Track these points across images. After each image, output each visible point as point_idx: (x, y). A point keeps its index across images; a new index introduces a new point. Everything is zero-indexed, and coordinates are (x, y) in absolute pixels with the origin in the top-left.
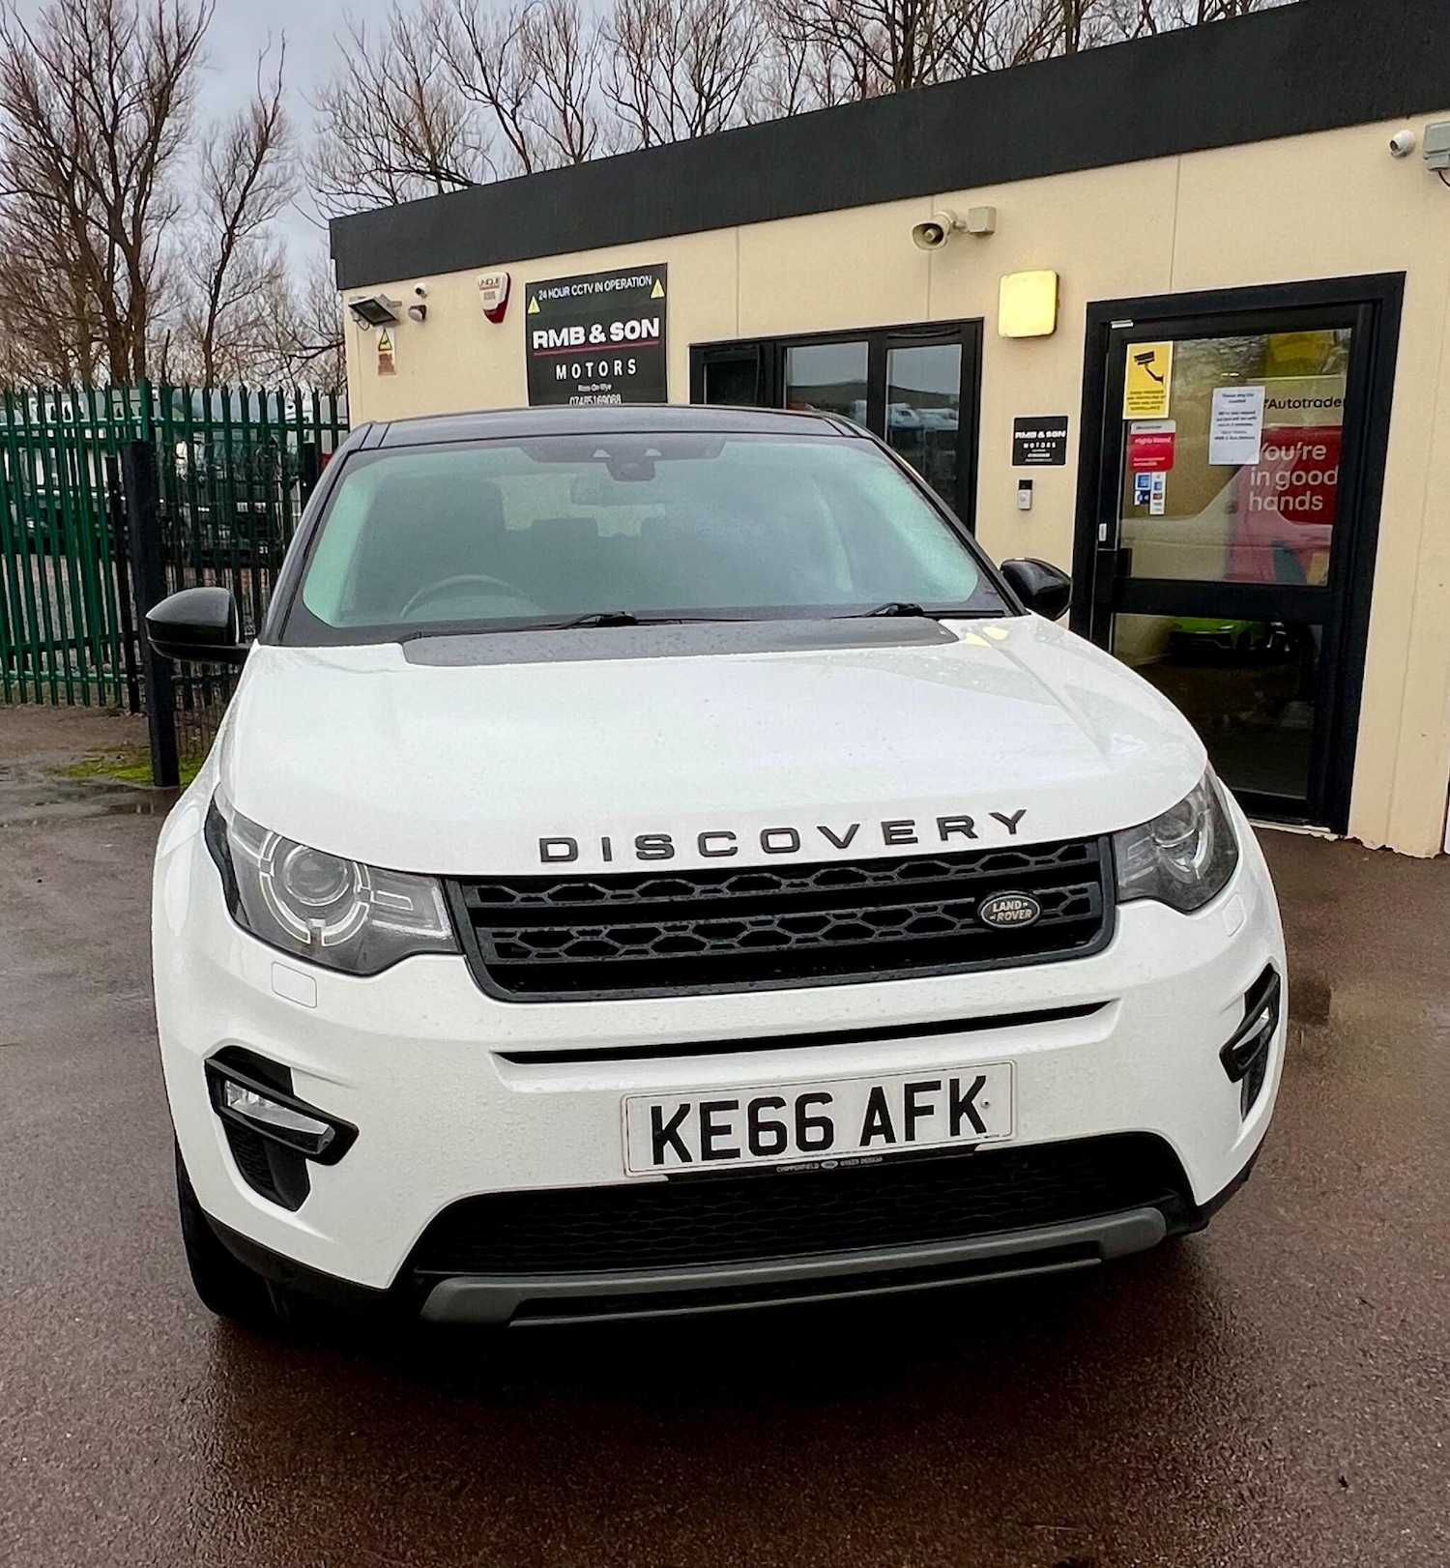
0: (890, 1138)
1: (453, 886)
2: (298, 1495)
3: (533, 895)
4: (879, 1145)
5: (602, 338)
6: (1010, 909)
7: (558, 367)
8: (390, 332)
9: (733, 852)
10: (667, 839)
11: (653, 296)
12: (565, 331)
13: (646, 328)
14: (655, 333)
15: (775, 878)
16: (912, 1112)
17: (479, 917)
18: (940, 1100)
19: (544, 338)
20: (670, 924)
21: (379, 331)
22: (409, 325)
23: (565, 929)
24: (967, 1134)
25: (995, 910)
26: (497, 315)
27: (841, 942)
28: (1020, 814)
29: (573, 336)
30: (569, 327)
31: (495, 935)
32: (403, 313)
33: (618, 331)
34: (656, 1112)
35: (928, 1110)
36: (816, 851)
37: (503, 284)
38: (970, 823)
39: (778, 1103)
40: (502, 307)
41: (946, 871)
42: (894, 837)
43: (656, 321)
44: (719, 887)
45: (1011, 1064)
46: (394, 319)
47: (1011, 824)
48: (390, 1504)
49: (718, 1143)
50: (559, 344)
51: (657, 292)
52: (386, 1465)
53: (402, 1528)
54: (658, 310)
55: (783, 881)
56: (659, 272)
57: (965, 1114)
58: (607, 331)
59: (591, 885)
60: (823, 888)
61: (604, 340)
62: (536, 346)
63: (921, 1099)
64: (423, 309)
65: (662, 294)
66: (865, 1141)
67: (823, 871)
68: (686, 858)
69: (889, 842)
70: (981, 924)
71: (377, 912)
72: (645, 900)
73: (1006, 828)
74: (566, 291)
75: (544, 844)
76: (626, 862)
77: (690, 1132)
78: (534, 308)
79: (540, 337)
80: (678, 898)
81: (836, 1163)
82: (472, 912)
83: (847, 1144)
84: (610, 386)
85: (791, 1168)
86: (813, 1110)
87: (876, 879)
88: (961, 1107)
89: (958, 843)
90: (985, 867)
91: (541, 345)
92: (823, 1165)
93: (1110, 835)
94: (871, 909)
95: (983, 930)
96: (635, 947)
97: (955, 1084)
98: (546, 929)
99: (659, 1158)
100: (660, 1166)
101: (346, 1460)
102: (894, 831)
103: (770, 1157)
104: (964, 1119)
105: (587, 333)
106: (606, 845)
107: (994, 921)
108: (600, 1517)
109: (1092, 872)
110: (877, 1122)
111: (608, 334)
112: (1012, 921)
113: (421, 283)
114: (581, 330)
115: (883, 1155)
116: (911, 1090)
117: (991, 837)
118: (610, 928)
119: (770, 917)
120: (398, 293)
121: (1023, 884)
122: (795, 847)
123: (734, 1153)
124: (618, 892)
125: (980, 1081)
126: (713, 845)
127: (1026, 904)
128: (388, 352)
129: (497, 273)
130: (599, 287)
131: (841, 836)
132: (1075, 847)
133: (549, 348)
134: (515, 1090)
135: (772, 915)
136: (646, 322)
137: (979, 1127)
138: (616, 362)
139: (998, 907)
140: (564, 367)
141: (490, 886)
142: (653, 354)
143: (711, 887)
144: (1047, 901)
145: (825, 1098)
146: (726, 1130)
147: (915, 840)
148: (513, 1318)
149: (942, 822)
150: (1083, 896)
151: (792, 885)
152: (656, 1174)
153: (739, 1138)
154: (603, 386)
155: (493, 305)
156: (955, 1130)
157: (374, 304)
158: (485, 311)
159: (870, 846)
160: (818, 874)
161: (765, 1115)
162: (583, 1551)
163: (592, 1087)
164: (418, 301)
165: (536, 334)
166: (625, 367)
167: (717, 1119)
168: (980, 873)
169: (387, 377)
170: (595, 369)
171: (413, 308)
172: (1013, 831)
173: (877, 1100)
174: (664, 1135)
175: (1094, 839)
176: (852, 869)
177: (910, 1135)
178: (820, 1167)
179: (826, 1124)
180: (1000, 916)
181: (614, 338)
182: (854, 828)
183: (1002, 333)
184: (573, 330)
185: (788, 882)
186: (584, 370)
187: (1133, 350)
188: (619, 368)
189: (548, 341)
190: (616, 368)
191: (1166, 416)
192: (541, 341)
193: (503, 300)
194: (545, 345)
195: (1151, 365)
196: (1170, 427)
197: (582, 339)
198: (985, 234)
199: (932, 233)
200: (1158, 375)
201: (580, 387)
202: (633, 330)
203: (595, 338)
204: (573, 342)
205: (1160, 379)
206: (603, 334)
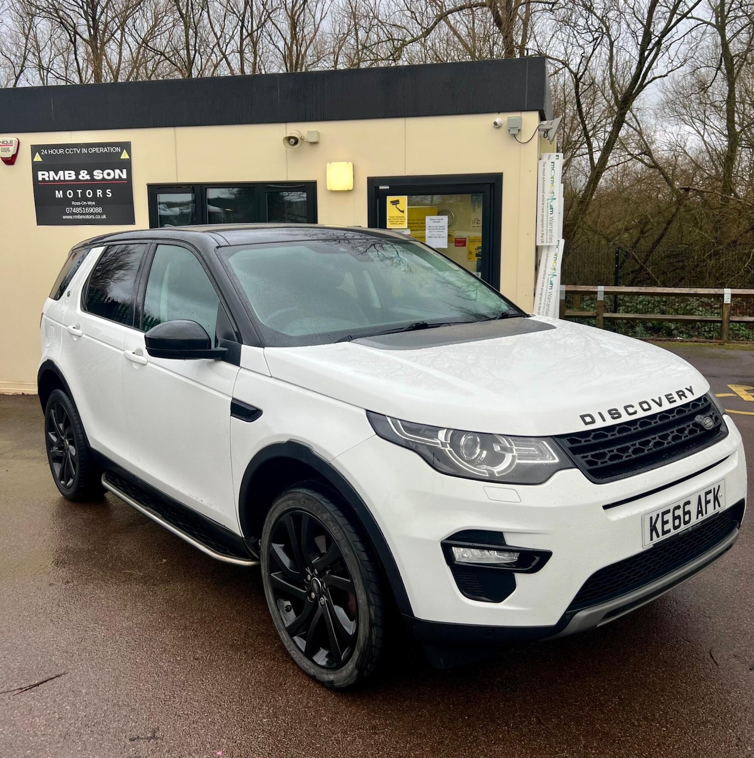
0: (702, 515)
1: (559, 440)
3: (587, 439)
4: (700, 518)
5: (88, 177)
6: (708, 422)
7: (57, 192)
9: (636, 412)
10: (616, 409)
11: (123, 157)
12: (61, 173)
13: (119, 174)
14: (124, 176)
15: (650, 421)
17: (574, 451)
19: (45, 176)
20: (631, 443)
23: (603, 451)
25: (705, 423)
29: (67, 175)
30: (64, 170)
31: (583, 457)
33: (98, 174)
34: (651, 519)
36: (655, 408)
37: (14, 144)
39: (679, 507)
40: (14, 157)
41: (686, 411)
42: (670, 401)
43: (124, 171)
49: (666, 528)
50: (57, 178)
51: (124, 156)
54: (127, 165)
56: (126, 146)
58: (91, 174)
59: (602, 432)
60: (661, 423)
61: (89, 178)
62: (40, 179)
65: (127, 157)
66: (697, 517)
68: (625, 417)
72: (620, 435)
74: (61, 151)
75: (583, 417)
76: (609, 421)
77: (659, 525)
78: (38, 158)
79: (42, 175)
80: (628, 433)
82: (570, 449)
83: (694, 519)
84: (94, 203)
85: (681, 533)
86: (687, 508)
91: (43, 179)
92: (689, 529)
96: (627, 454)
98: (598, 452)
100: (652, 541)
105: (77, 174)
106: (601, 414)
111: (92, 175)
114: (73, 173)
115: (701, 522)
118: (616, 448)
119: (655, 436)
122: (650, 408)
123: (669, 530)
124: (612, 433)
126: (629, 410)
127: (710, 420)
129: (10, 138)
130: (84, 151)
131: (658, 402)
133: (50, 181)
135: (656, 434)
136: (117, 171)
138: (98, 191)
140: (61, 192)
141: (571, 437)
142: (124, 190)
143: (635, 427)
145: (689, 503)
146: (668, 522)
151: (655, 423)
152: (651, 545)
153: (670, 524)
154: (89, 203)
155: (9, 155)
165: (40, 173)
166: (104, 193)
167: (665, 518)
170: (83, 194)
174: (653, 528)
178: (687, 530)
179: (689, 512)
180: (707, 425)
181: (96, 178)
182: (660, 398)
183: (329, 188)
184: (66, 172)
186: (76, 194)
187: (390, 199)
188: (100, 194)
189: (49, 177)
190: (98, 193)
191: (406, 227)
192: (43, 177)
193: (15, 153)
194: (47, 179)
195: (398, 206)
196: (408, 232)
197: (74, 177)
198: (316, 143)
199: (293, 141)
200: (402, 210)
201: (73, 203)
202: (109, 174)
203: (83, 177)
204: (67, 178)
205: (403, 212)
206: (88, 176)
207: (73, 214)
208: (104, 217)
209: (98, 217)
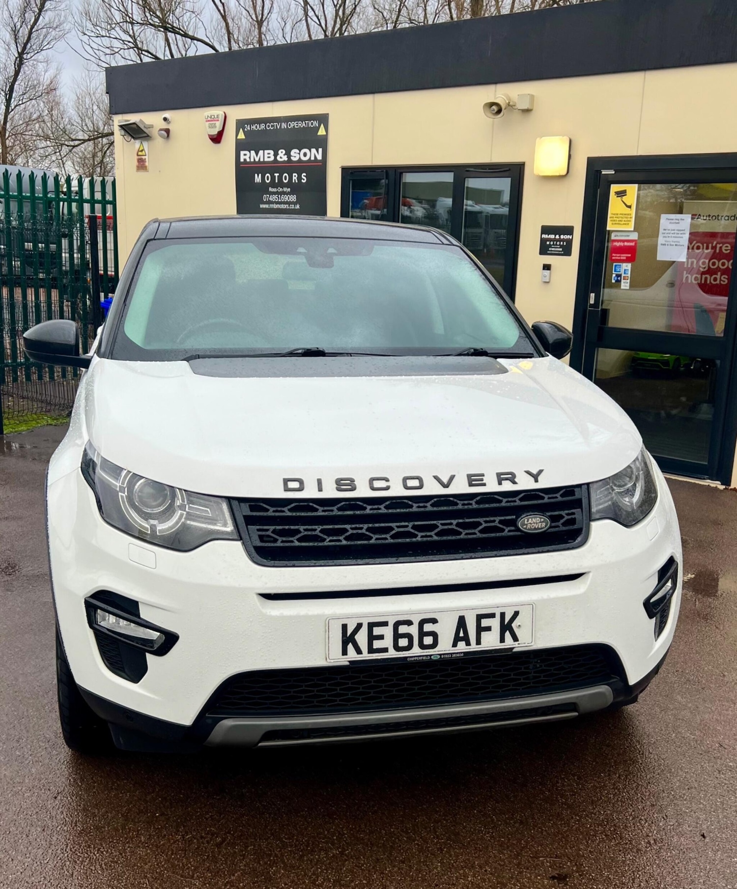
0: (468, 644)
1: (235, 504)
2: (129, 847)
3: (279, 509)
4: (462, 647)
5: (285, 158)
6: (534, 523)
7: (256, 175)
8: (146, 145)
9: (387, 488)
10: (352, 480)
11: (319, 133)
12: (261, 152)
13: (314, 154)
14: (319, 157)
15: (410, 503)
16: (480, 629)
17: (249, 520)
18: (495, 623)
19: (247, 156)
20: (353, 526)
21: (137, 144)
22: (159, 141)
23: (297, 527)
24: (509, 642)
25: (526, 523)
26: (217, 139)
27: (445, 538)
28: (541, 472)
29: (266, 156)
30: (264, 149)
31: (258, 530)
32: (154, 132)
33: (295, 155)
34: (344, 627)
35: (488, 629)
36: (432, 489)
37: (222, 119)
38: (513, 475)
39: (409, 623)
40: (220, 134)
41: (501, 501)
42: (473, 482)
43: (320, 150)
44: (380, 507)
45: (532, 605)
46: (148, 136)
47: (536, 477)
48: (182, 850)
49: (377, 644)
50: (257, 160)
51: (322, 132)
52: (178, 831)
53: (190, 863)
54: (322, 143)
55: (414, 505)
56: (323, 119)
57: (508, 631)
58: (288, 154)
59: (311, 504)
60: (435, 509)
61: (286, 159)
62: (242, 160)
63: (485, 623)
64: (168, 131)
65: (324, 133)
66: (455, 645)
67: (435, 500)
68: (363, 491)
69: (471, 485)
70: (518, 530)
71: (189, 516)
72: (340, 513)
73: (532, 479)
74: (263, 126)
75: (286, 481)
76: (330, 492)
77: (362, 638)
78: (241, 136)
79: (245, 155)
80: (358, 512)
81: (439, 657)
82: (246, 517)
83: (445, 646)
84: (289, 190)
85: (415, 658)
86: (428, 627)
87: (463, 505)
88: (506, 627)
89: (507, 486)
90: (521, 500)
91: (245, 160)
92: (432, 657)
93: (588, 484)
94: (461, 521)
95: (519, 533)
96: (335, 538)
97: (503, 615)
98: (287, 527)
99: (345, 652)
100: (345, 657)
101: (154, 828)
102: (473, 480)
103: (404, 652)
104: (507, 634)
105: (276, 155)
106: (319, 482)
107: (525, 528)
108: (302, 857)
109: (578, 504)
110: (461, 634)
111: (289, 156)
112: (535, 529)
113: (167, 114)
114: (272, 152)
115: (464, 653)
116: (480, 617)
117: (525, 483)
118: (321, 527)
119: (406, 524)
120: (151, 120)
121: (541, 509)
122: (421, 487)
123: (385, 650)
124: (326, 508)
125: (516, 614)
126: (377, 484)
127: (542, 520)
128: (144, 157)
129: (217, 111)
130: (284, 125)
131: (445, 481)
132: (569, 490)
133: (250, 163)
134: (268, 614)
135: (408, 522)
136: (314, 151)
137: (515, 639)
138: (294, 174)
139: (528, 521)
140: (260, 175)
141: (255, 504)
142: (318, 171)
143: (376, 507)
144: (553, 519)
145: (434, 621)
146: (381, 637)
147: (484, 485)
148: (260, 741)
149: (499, 475)
150: (573, 516)
151: (419, 507)
152: (343, 661)
153: (388, 642)
154: (285, 189)
155: (215, 132)
156: (502, 640)
157: (135, 125)
158: (209, 135)
159: (460, 487)
160: (433, 501)
161: (403, 629)
162: (293, 873)
163: (310, 613)
164: (164, 125)
165: (242, 153)
166: (300, 178)
167: (377, 631)
168: (518, 503)
169: (142, 174)
170: (280, 177)
171: (161, 130)
172: (536, 481)
173: (462, 623)
174: (348, 639)
175: (579, 486)
176: (451, 499)
177: (478, 642)
178: (431, 658)
179: (434, 635)
180: (529, 527)
181: (293, 159)
182: (452, 478)
183: (537, 172)
184: (266, 152)
185: (417, 505)
186: (273, 178)
187: (615, 188)
188: (296, 178)
189: (250, 158)
190: (294, 178)
191: (632, 229)
192: (245, 157)
193: (221, 129)
194: (248, 160)
195: (624, 198)
196: (634, 236)
197: (272, 158)
198: (527, 111)
199: (495, 109)
200: (628, 204)
201: (271, 189)
202: (305, 155)
203: (281, 158)
204: (266, 159)
205: (630, 207)
206: (286, 156)
207: (269, 202)
208: (298, 207)
209: (292, 207)
